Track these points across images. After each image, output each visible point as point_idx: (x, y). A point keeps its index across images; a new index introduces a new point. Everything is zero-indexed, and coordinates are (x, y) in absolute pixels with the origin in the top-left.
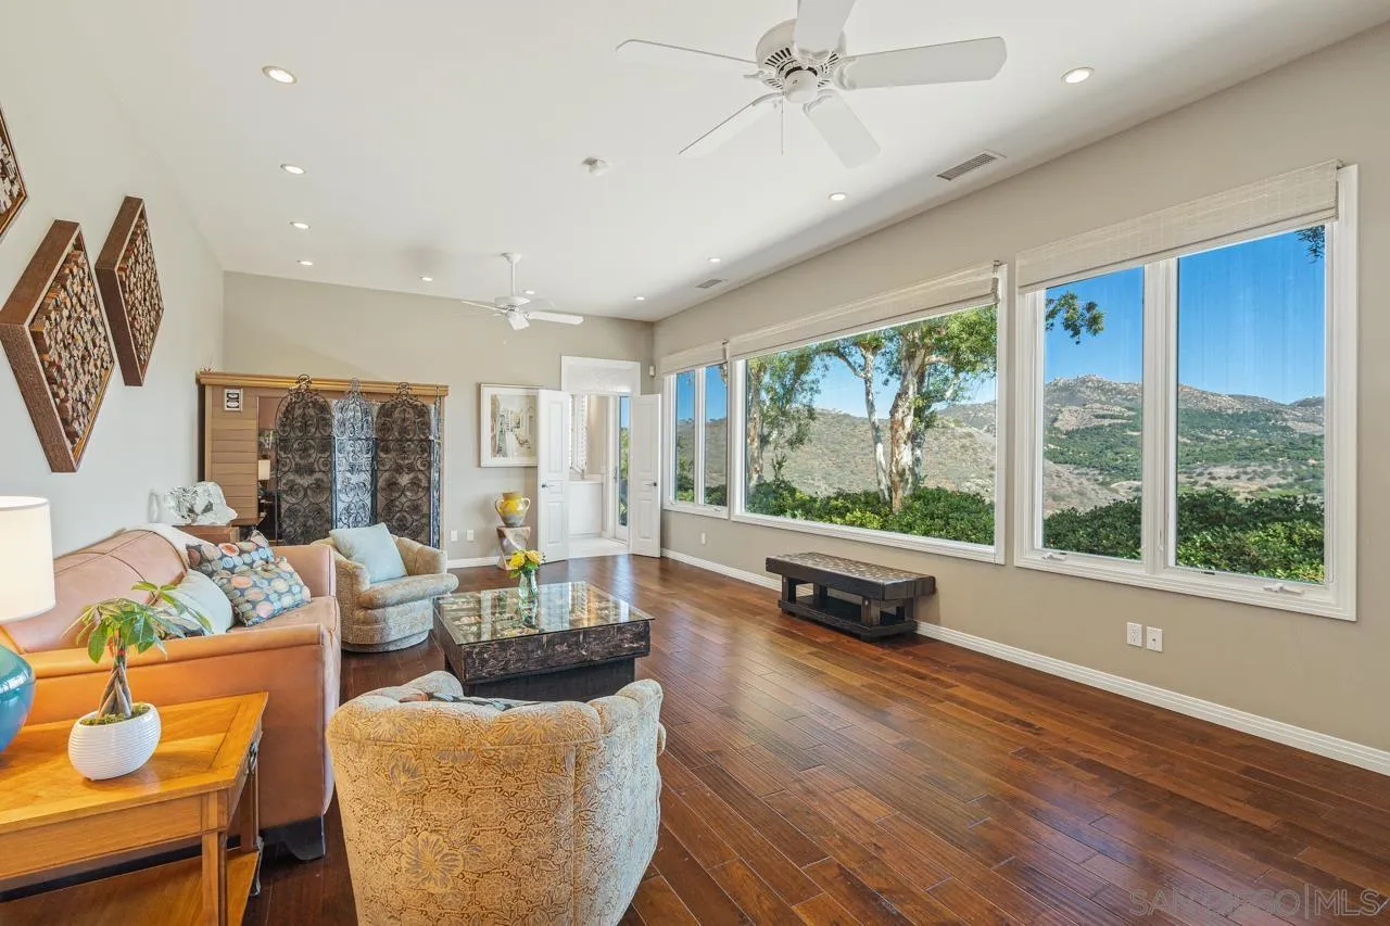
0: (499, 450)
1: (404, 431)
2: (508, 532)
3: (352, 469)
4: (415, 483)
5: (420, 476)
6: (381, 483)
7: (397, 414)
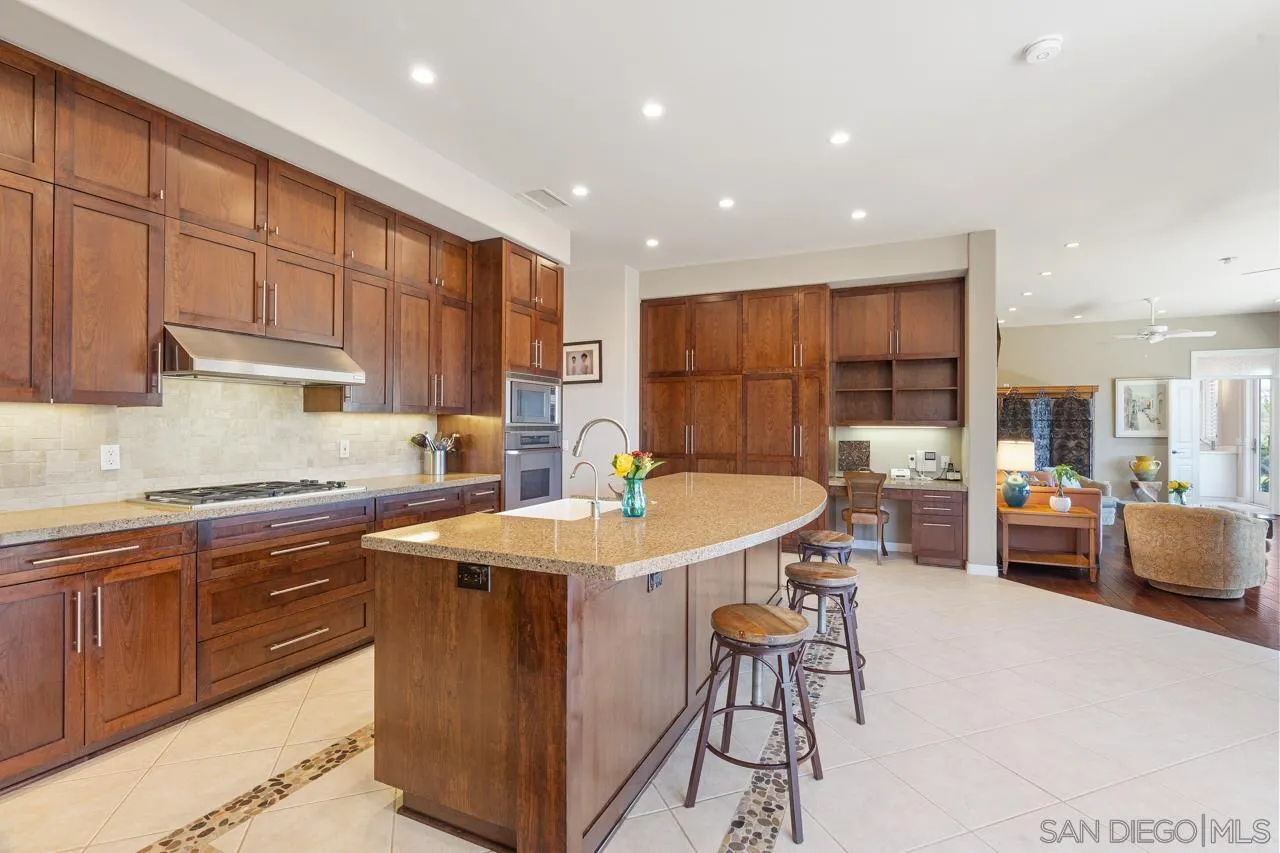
0: (1132, 425)
1: (1070, 414)
2: (1141, 484)
3: (1041, 437)
4: (1079, 446)
5: (1082, 441)
6: (1056, 445)
7: (1066, 405)
